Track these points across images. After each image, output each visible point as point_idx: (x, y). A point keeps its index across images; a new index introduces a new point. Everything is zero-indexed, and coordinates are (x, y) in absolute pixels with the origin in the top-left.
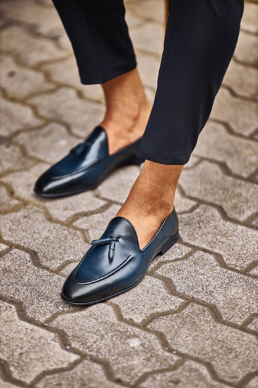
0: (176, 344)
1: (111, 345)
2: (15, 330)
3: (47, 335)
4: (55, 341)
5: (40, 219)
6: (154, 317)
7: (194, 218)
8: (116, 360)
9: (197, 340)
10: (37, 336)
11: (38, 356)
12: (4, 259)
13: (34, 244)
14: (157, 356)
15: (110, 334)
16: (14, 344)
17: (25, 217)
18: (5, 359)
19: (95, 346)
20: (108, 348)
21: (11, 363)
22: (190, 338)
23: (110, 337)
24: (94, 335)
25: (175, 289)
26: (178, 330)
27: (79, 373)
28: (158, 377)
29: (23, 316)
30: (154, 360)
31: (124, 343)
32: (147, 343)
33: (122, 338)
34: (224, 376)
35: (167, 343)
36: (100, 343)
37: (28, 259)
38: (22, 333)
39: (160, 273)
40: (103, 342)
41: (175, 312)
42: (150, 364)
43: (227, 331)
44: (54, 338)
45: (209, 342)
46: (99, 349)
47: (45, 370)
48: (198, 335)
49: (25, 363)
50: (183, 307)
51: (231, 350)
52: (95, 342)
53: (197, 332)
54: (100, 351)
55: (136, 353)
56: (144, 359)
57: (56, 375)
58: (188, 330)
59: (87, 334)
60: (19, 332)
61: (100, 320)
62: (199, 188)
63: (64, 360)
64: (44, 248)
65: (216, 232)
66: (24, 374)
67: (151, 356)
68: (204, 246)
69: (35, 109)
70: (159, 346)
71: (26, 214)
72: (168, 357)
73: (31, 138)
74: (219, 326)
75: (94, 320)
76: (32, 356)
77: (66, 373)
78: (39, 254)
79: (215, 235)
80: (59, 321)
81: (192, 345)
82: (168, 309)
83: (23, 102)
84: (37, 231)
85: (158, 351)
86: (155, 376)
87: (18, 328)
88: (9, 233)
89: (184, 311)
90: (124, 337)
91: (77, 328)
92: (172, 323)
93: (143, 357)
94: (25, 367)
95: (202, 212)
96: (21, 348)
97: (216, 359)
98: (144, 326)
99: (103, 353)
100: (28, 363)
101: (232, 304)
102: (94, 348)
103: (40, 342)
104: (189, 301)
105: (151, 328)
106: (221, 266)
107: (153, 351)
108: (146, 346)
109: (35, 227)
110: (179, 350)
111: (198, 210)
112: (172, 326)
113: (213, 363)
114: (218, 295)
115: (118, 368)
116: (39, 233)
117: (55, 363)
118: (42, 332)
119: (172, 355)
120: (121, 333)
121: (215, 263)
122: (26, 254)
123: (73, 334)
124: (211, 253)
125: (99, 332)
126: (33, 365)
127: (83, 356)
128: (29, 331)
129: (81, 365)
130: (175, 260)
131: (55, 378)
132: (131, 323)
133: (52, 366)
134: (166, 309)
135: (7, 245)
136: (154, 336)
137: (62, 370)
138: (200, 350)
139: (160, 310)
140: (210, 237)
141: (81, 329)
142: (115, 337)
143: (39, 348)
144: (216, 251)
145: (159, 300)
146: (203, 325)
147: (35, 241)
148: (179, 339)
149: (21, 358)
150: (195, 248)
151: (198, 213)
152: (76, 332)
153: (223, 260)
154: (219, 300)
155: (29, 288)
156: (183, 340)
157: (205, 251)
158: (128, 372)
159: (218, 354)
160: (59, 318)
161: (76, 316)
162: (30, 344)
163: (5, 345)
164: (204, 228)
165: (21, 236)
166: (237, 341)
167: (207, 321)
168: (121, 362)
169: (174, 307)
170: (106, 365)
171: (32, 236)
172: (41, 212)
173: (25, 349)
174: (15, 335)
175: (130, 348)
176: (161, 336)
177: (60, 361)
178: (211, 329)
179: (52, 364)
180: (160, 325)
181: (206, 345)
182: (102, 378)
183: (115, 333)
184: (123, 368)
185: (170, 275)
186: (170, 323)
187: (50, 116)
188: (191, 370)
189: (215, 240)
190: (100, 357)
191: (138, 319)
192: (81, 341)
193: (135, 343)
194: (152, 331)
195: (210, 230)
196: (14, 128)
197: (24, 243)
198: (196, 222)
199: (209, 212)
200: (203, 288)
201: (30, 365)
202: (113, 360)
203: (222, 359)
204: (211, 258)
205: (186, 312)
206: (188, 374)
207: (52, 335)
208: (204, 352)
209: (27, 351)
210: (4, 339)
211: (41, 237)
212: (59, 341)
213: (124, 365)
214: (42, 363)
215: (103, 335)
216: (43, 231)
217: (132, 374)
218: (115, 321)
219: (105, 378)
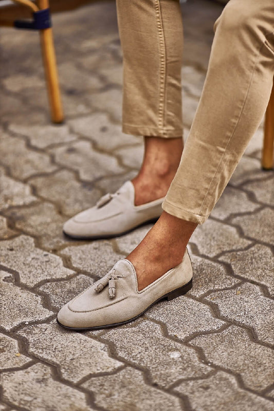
0: (211, 358)
1: (153, 356)
2: (70, 340)
3: (97, 345)
4: (105, 351)
5: (108, 250)
6: (197, 335)
7: (248, 255)
8: (156, 368)
9: (231, 355)
10: (89, 345)
11: (88, 361)
12: (70, 282)
13: (99, 271)
14: (193, 367)
16: (68, 351)
17: (95, 249)
18: (58, 363)
19: (139, 356)
20: (151, 358)
21: (63, 366)
22: (225, 354)
23: (154, 349)
24: (140, 347)
25: (220, 313)
26: (215, 347)
27: (121, 377)
28: (191, 383)
30: (189, 369)
31: (165, 355)
32: (186, 355)
33: (164, 350)
34: (250, 385)
35: (205, 356)
36: (144, 354)
38: (76, 342)
39: (208, 299)
40: (147, 353)
41: (215, 332)
42: (185, 372)
43: (261, 349)
44: (104, 348)
45: (242, 357)
46: (142, 359)
47: (92, 373)
48: (233, 352)
49: (75, 366)
50: (224, 327)
51: (260, 365)
52: (140, 353)
53: (233, 348)
54: (143, 360)
55: (175, 363)
56: (181, 369)
57: (101, 378)
58: (224, 347)
59: (133, 346)
60: (74, 342)
61: (147, 335)
62: (257, 230)
63: (110, 366)
65: (266, 267)
66: (72, 375)
67: (188, 366)
68: (253, 279)
69: (120, 159)
70: (197, 359)
71: (97, 246)
72: (203, 368)
74: (253, 345)
75: (141, 335)
76: (82, 361)
77: (109, 376)
79: (264, 269)
80: (110, 334)
81: (226, 359)
82: (210, 329)
83: (110, 153)
84: (104, 260)
85: (194, 363)
86: (189, 382)
87: (73, 338)
88: (79, 261)
90: (167, 350)
93: (181, 367)
94: (74, 370)
95: (256, 250)
96: (73, 355)
97: (245, 371)
98: (185, 342)
99: (145, 362)
100: (77, 366)
101: (269, 327)
102: (138, 358)
103: (91, 350)
104: (230, 323)
105: (192, 343)
106: (265, 296)
107: (190, 362)
108: (185, 358)
109: (103, 257)
110: (214, 363)
111: (253, 249)
112: (212, 342)
113: (243, 374)
114: (257, 320)
115: (157, 374)
116: (106, 262)
117: (101, 368)
118: (94, 342)
119: (207, 366)
120: (164, 346)
121: (260, 293)
122: (91, 279)
123: (122, 345)
124: (258, 284)
125: (144, 345)
126: (81, 369)
127: (127, 364)
128: (82, 341)
129: (124, 370)
130: (224, 289)
131: (99, 380)
132: (175, 339)
133: (98, 370)
134: (208, 328)
135: (75, 271)
136: (193, 350)
137: (107, 374)
138: (232, 363)
139: (203, 329)
140: (259, 272)
141: (128, 342)
142: (158, 349)
143: (89, 355)
144: (263, 283)
145: (203, 322)
146: (239, 343)
147: (100, 269)
148: (215, 354)
149: (72, 362)
150: (244, 280)
151: (253, 251)
152: (125, 343)
153: (268, 290)
154: (258, 323)
156: (219, 355)
157: (253, 282)
158: (165, 378)
159: (248, 367)
161: (127, 331)
162: (82, 352)
163: (60, 351)
164: (256, 263)
165: (89, 264)
166: (268, 358)
167: (244, 340)
168: (160, 370)
169: (215, 328)
170: (146, 372)
171: (99, 265)
172: (110, 245)
173: (77, 355)
174: (70, 344)
175: (170, 359)
176: (199, 351)
177: (106, 366)
178: (246, 347)
179: (99, 368)
180: (200, 342)
182: (140, 382)
183: (159, 346)
184: (161, 374)
185: (218, 301)
186: (210, 341)
188: (221, 379)
189: (264, 274)
190: (142, 365)
191: (181, 336)
192: (128, 351)
193: (175, 355)
194: (192, 347)
195: (260, 265)
196: (98, 174)
197: (91, 270)
198: (250, 259)
199: (262, 250)
200: (245, 314)
201: (79, 368)
202: (153, 368)
203: (251, 371)
204: (258, 288)
205: (225, 332)
206: (218, 382)
207: (103, 345)
208: (236, 365)
209: (78, 357)
210: (59, 346)
211: (106, 265)
212: (108, 351)
213: (162, 372)
214: (90, 367)
215: (148, 347)
216: (109, 260)
217: (168, 380)
218: (161, 337)
219: (143, 382)
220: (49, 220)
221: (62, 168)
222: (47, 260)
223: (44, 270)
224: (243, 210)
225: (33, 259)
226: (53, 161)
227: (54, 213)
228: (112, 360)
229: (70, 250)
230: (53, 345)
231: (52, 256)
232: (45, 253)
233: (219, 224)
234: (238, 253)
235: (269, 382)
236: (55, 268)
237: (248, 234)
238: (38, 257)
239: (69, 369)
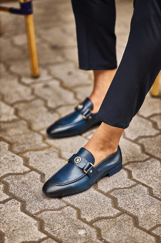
0: (105, 236)
1: (67, 232)
2: (16, 216)
3: (32, 221)
4: (36, 226)
5: (54, 156)
6: (99, 219)
7: (144, 165)
8: (67, 240)
9: (119, 235)
10: (27, 221)
11: (23, 233)
12: (25, 176)
13: (45, 170)
14: (92, 241)
15: (69, 226)
16: (12, 224)
17: (46, 154)
18: (4, 232)
19: (58, 231)
20: (65, 233)
21: (6, 235)
22: (115, 234)
23: (69, 227)
24: (60, 225)
25: (117, 205)
26: (110, 228)
29: (23, 209)
31: (75, 232)
32: (89, 233)
33: (75, 228)
35: (101, 235)
36: (62, 230)
37: (39, 177)
38: (19, 219)
39: (112, 194)
40: (63, 229)
41: (112, 218)
43: (139, 232)
44: (36, 224)
45: (126, 237)
46: (59, 233)
47: (24, 241)
48: (120, 233)
49: (14, 235)
50: (118, 215)
52: (59, 229)
53: (121, 231)
54: (60, 234)
55: (80, 238)
58: (115, 229)
59: (56, 224)
60: (17, 218)
61: (66, 217)
62: (154, 149)
63: (37, 237)
64: (50, 172)
65: (155, 175)
67: (88, 241)
68: (144, 182)
70: (95, 236)
71: (47, 152)
74: (135, 229)
75: (63, 217)
76: (20, 232)
78: (46, 176)
79: (153, 176)
80: (43, 214)
81: (114, 238)
82: (109, 216)
84: (50, 162)
85: (94, 239)
87: (18, 216)
88: (34, 162)
89: (118, 218)
90: (77, 228)
91: (51, 220)
92: (108, 224)
93: (83, 241)
94: (13, 238)
95: (151, 163)
96: (15, 227)
98: (91, 224)
99: (61, 236)
100: (16, 235)
101: (148, 217)
102: (57, 232)
103: (27, 225)
104: (123, 212)
105: (95, 225)
106: (150, 195)
107: (90, 238)
108: (88, 235)
109: (50, 160)
110: (106, 240)
111: (148, 161)
112: (108, 225)
114: (141, 211)
116: (51, 164)
117: (31, 238)
118: (31, 219)
119: (101, 242)
120: (76, 226)
121: (147, 193)
122: (38, 174)
123: (48, 223)
124: (146, 186)
125: (63, 224)
126: (18, 237)
127: (49, 236)
128: (23, 218)
129: (46, 241)
130: (124, 188)
132: (84, 221)
133: (29, 239)
134: (108, 215)
135: (30, 168)
136: (94, 230)
138: (118, 241)
139: (104, 215)
140: (149, 178)
141: (53, 221)
142: (72, 227)
143: (25, 228)
144: (150, 186)
145: (105, 210)
146: (126, 227)
147: (46, 168)
148: (109, 233)
149: (13, 232)
150: (138, 183)
151: (148, 163)
152: (50, 222)
153: (152, 191)
154: (141, 214)
155: (33, 194)
156: (111, 234)
157: (144, 185)
160: (43, 213)
161: (54, 213)
162: (21, 226)
163: (7, 224)
164: (148, 171)
165: (39, 165)
166: (142, 239)
167: (129, 225)
169: (112, 215)
171: (46, 165)
172: (56, 152)
173: (17, 228)
174: (14, 219)
175: (78, 235)
176: (99, 230)
177: (35, 237)
178: (130, 230)
179: (29, 238)
180: (100, 224)
181: (123, 239)
183: (72, 225)
185: (118, 197)
186: (107, 224)
189: (152, 179)
190: (59, 237)
191: (89, 219)
192: (51, 227)
193: (82, 232)
194: (95, 227)
195: (151, 173)
197: (40, 169)
198: (145, 168)
199: (154, 163)
200: (134, 206)
201: (17, 237)
202: (65, 240)
204: (146, 189)
205: (119, 218)
207: (36, 222)
209: (18, 229)
210: (7, 220)
211: (51, 166)
212: (38, 226)
214: (24, 236)
215: (65, 225)
216: (53, 163)
218: (75, 218)
220: (21, 132)
221: (38, 97)
222: (13, 159)
223: (10, 166)
224: (147, 134)
225: (4, 158)
226: (33, 93)
227: (26, 127)
228: (40, 233)
229: (29, 154)
230: (3, 219)
231: (17, 157)
232: (14, 155)
233: (130, 142)
234: (138, 164)
236: (17, 165)
237: (147, 151)
238: (8, 157)
239: (10, 237)
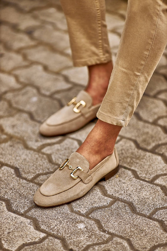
0: (107, 227)
2: (5, 217)
3: (25, 221)
4: (31, 225)
5: (20, 147)
6: (94, 210)
8: (70, 237)
9: (121, 224)
10: (19, 221)
11: (20, 234)
13: (16, 163)
14: (95, 235)
15: (66, 221)
16: (5, 226)
17: (11, 146)
19: (56, 228)
20: (65, 229)
21: (3, 239)
22: (116, 223)
24: (56, 221)
25: (107, 193)
26: (109, 218)
27: (46, 245)
28: (96, 248)
29: (10, 209)
30: (93, 237)
31: (74, 226)
32: (89, 226)
33: (73, 223)
34: (138, 247)
35: (102, 226)
36: (59, 226)
37: (13, 173)
40: (61, 225)
41: (106, 207)
42: (91, 239)
43: (140, 219)
44: (30, 223)
45: (128, 226)
47: (24, 243)
48: (121, 222)
49: (12, 238)
50: (112, 203)
51: (142, 231)
52: (56, 225)
53: (121, 219)
54: (59, 231)
55: (82, 232)
56: (87, 237)
57: (32, 246)
58: (115, 218)
59: (50, 220)
60: (8, 219)
63: (37, 237)
64: (23, 166)
66: (11, 245)
67: (92, 235)
68: (125, 165)
69: (17, 78)
70: (97, 228)
71: (11, 144)
72: (102, 235)
73: (15, 96)
74: (135, 216)
76: (16, 234)
77: (38, 245)
78: (20, 170)
79: (132, 158)
80: (33, 212)
81: (117, 228)
82: (102, 205)
83: (9, 73)
84: (18, 155)
85: (96, 231)
86: (95, 247)
87: (7, 216)
89: (112, 206)
90: (75, 222)
91: (44, 217)
93: (87, 235)
94: (11, 241)
95: (124, 144)
96: (9, 229)
97: (133, 236)
98: (87, 215)
99: (61, 232)
101: (143, 202)
102: (55, 229)
103: (21, 225)
104: (116, 200)
105: (92, 216)
106: (136, 178)
107: (93, 231)
108: (89, 228)
109: (17, 152)
110: (110, 231)
112: (105, 215)
113: (131, 239)
114: (134, 196)
115: (71, 242)
117: (30, 239)
118: (22, 219)
119: (105, 234)
120: (73, 220)
121: (132, 176)
122: (12, 169)
123: (42, 220)
124: (129, 169)
125: (58, 219)
126: (16, 240)
127: (49, 235)
128: (14, 218)
129: (47, 240)
131: (31, 248)
132: (79, 213)
134: (101, 204)
136: (93, 222)
137: (35, 243)
138: (122, 231)
139: (97, 205)
140: (129, 160)
141: (47, 217)
142: (69, 222)
143: (20, 229)
144: (133, 168)
145: (96, 199)
146: (124, 215)
147: (17, 161)
148: (109, 224)
149: (9, 235)
150: (120, 166)
151: (121, 144)
152: (44, 219)
153: (137, 174)
154: (135, 199)
155: (14, 191)
156: (112, 225)
157: (126, 168)
158: (77, 245)
159: (134, 233)
162: (14, 227)
164: (125, 153)
165: (8, 158)
166: (146, 225)
167: (127, 213)
168: (73, 238)
169: (106, 204)
170: (63, 240)
171: (16, 158)
172: (21, 143)
173: (12, 229)
174: (5, 221)
175: (79, 229)
176: (98, 222)
177: (34, 237)
178: (130, 218)
179: (29, 239)
180: (97, 215)
181: (127, 228)
182: (60, 248)
183: (69, 220)
184: (74, 242)
185: (104, 183)
187: (26, 82)
188: (117, 243)
189: (132, 161)
190: (59, 235)
191: (84, 211)
192: (47, 225)
193: (81, 226)
194: (92, 219)
195: (129, 155)
196: (4, 90)
197: (11, 163)
198: (120, 150)
199: (128, 143)
200: (124, 192)
201: (14, 239)
202: (67, 237)
203: (137, 236)
204: (130, 173)
205: (114, 207)
206: (115, 246)
207: (29, 221)
208: (125, 232)
209: (13, 231)
211: (21, 159)
212: (33, 225)
213: (75, 240)
214: (22, 238)
215: (61, 221)
216: (22, 154)
217: (80, 246)
218: (69, 212)
219: (62, 248)
228: (37, 232)
235: (151, 244)
239: (7, 240)
